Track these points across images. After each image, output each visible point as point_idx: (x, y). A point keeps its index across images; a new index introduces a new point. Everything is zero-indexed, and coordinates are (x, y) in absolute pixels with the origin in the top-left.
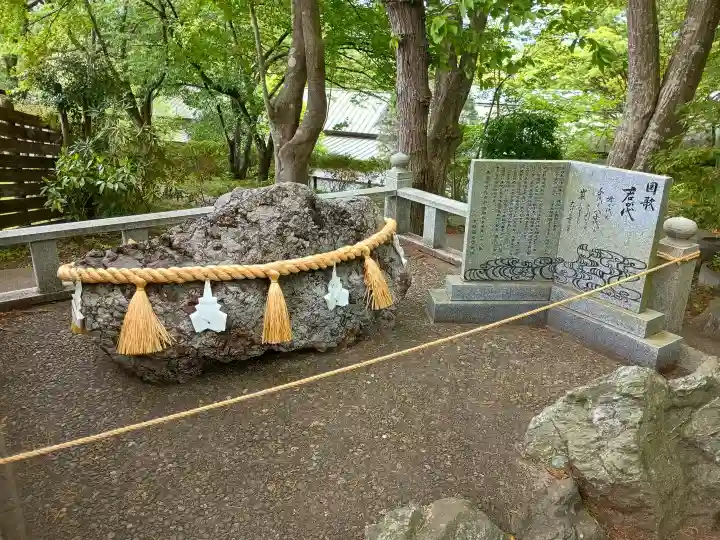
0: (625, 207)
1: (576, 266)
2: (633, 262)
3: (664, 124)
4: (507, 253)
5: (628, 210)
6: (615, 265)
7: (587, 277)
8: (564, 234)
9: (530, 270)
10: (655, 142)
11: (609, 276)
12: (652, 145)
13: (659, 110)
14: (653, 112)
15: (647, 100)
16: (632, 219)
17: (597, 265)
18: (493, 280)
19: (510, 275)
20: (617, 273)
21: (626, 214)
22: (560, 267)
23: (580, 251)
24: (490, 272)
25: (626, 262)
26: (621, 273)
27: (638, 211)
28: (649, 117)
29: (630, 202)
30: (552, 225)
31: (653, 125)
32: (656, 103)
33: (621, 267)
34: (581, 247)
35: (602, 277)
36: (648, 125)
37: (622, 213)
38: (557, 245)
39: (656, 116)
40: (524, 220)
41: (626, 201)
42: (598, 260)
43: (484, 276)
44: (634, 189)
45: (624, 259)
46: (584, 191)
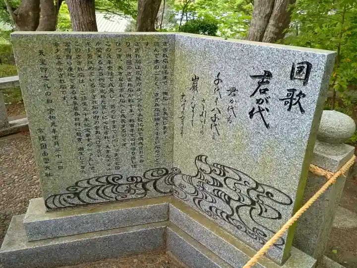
0: (256, 106)
1: (195, 181)
2: (270, 190)
3: (278, 20)
4: (102, 169)
5: (260, 111)
6: (244, 190)
7: (209, 199)
8: (178, 138)
9: (140, 186)
10: (273, 33)
11: (238, 204)
12: (272, 35)
13: (275, 12)
14: (271, 12)
15: (267, 4)
16: (267, 126)
17: (221, 185)
18: (88, 204)
19: (113, 195)
20: (248, 202)
21: (257, 116)
22: (178, 179)
23: (199, 164)
24: (83, 195)
25: (260, 189)
26: (253, 203)
27: (277, 112)
28: (268, 16)
29: (263, 96)
30: (161, 127)
31: (272, 22)
32: (273, 7)
33: (253, 194)
34: (199, 158)
35: (228, 203)
36: (268, 22)
37: (251, 114)
38: (172, 151)
39: (273, 16)
40: (118, 123)
41: (258, 96)
42: (221, 179)
43: (76, 201)
44: (268, 75)
45: (257, 184)
46: (195, 79)
